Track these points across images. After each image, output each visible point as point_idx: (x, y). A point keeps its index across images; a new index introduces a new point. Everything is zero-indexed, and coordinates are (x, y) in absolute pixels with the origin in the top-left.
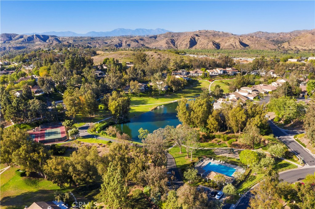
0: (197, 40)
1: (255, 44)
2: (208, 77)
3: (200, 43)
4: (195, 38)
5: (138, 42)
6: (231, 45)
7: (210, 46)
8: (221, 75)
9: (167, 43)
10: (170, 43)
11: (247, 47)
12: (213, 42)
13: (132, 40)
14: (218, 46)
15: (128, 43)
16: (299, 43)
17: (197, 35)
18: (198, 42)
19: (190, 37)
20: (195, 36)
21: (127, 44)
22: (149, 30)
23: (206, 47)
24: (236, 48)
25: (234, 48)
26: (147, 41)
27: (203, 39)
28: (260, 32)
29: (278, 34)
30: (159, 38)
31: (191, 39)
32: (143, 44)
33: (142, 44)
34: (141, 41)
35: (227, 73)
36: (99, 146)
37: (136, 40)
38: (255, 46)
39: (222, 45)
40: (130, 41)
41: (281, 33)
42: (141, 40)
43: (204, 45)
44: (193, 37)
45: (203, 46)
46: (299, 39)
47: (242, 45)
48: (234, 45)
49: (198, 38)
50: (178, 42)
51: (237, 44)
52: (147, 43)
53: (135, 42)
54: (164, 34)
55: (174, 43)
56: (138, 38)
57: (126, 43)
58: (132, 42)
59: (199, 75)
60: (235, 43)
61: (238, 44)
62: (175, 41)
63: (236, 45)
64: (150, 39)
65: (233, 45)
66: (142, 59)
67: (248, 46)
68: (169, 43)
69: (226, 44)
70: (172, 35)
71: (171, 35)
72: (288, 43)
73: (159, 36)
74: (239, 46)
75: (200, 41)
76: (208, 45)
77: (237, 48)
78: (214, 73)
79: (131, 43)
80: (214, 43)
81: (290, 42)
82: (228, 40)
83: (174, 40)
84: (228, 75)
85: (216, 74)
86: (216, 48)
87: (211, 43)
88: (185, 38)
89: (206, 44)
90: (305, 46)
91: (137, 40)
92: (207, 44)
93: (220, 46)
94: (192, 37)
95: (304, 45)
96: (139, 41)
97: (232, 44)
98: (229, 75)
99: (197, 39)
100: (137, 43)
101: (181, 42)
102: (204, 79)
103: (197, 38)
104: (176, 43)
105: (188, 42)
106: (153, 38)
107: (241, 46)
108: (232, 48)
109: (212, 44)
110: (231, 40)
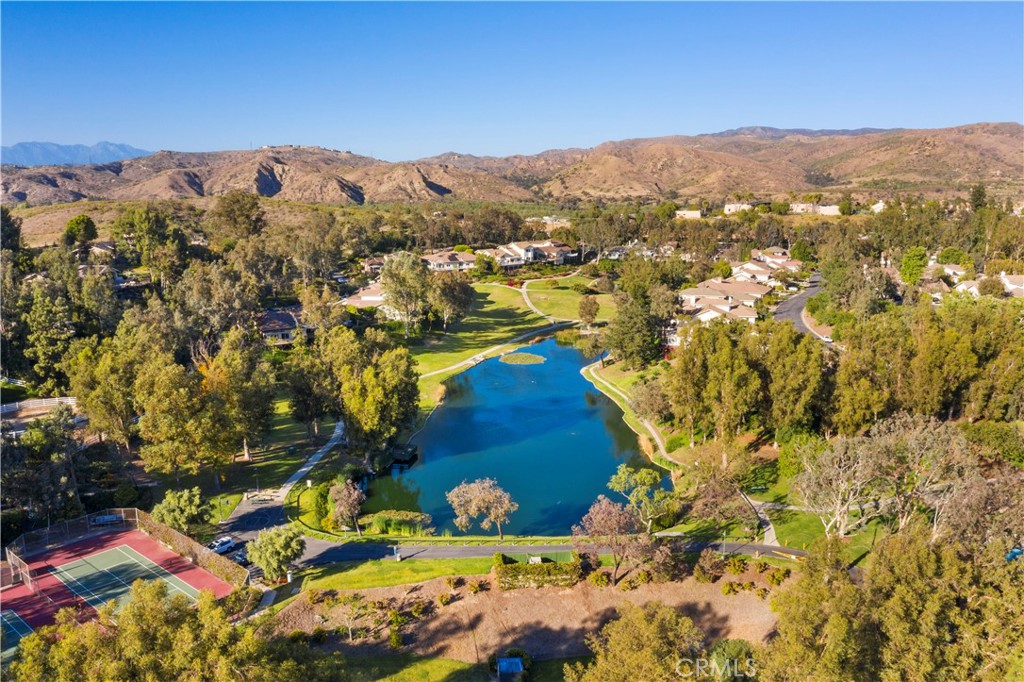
0: (281, 176)
1: (468, 185)
2: (495, 274)
3: (295, 186)
4: (272, 169)
5: (53, 183)
6: (401, 189)
7: (332, 194)
8: (532, 264)
9: (172, 187)
10: (186, 186)
11: (448, 196)
12: (339, 181)
13: (30, 178)
14: (356, 194)
15: (14, 188)
16: (590, 180)
17: (278, 161)
18: (286, 183)
19: (257, 166)
20: (272, 163)
21: (10, 191)
22: (69, 147)
23: (319, 197)
24: (416, 200)
25: (411, 197)
26: (90, 183)
27: (302, 174)
28: (453, 154)
29: (507, 160)
30: (130, 171)
31: (259, 172)
32: (76, 190)
33: (72, 193)
34: (67, 181)
35: (544, 256)
36: (454, 592)
37: (46, 177)
38: (470, 190)
39: (369, 190)
40: (23, 183)
41: (515, 157)
42: (68, 176)
43: (309, 191)
44: (264, 164)
45: (307, 194)
46: (587, 169)
47: (431, 189)
48: (410, 190)
49: (284, 170)
50: (214, 183)
51: (416, 185)
52: (92, 188)
53: (43, 183)
54: (148, 158)
55: (200, 186)
56: (53, 172)
57: (7, 189)
58: (34, 185)
59: (464, 266)
60: (411, 183)
61: (419, 185)
62: (203, 179)
63: (414, 191)
64: (98, 175)
65: (405, 190)
66: (248, 217)
67: (449, 191)
68: (181, 187)
69: (383, 189)
70: (177, 163)
71: (174, 161)
72: (559, 182)
73: (131, 165)
74: (423, 192)
75: (292, 178)
76: (324, 189)
77: (419, 199)
78: (509, 259)
79: (26, 188)
80: (344, 186)
81: (567, 180)
82: (387, 176)
83: (196, 176)
84: (549, 263)
85: (515, 263)
86: (352, 201)
87: (334, 184)
88: (235, 169)
89: (318, 188)
90: (608, 191)
91: (50, 176)
92: (321, 189)
93: (363, 195)
94: (263, 167)
95: (605, 186)
96: (59, 181)
97: (403, 185)
98: (552, 263)
99: (281, 172)
100: (51, 189)
101: (224, 181)
102: (483, 280)
103: (278, 169)
104: (206, 187)
105: (250, 183)
106: (108, 172)
107: (431, 192)
108: (403, 200)
109: (338, 187)
110: (395, 175)
